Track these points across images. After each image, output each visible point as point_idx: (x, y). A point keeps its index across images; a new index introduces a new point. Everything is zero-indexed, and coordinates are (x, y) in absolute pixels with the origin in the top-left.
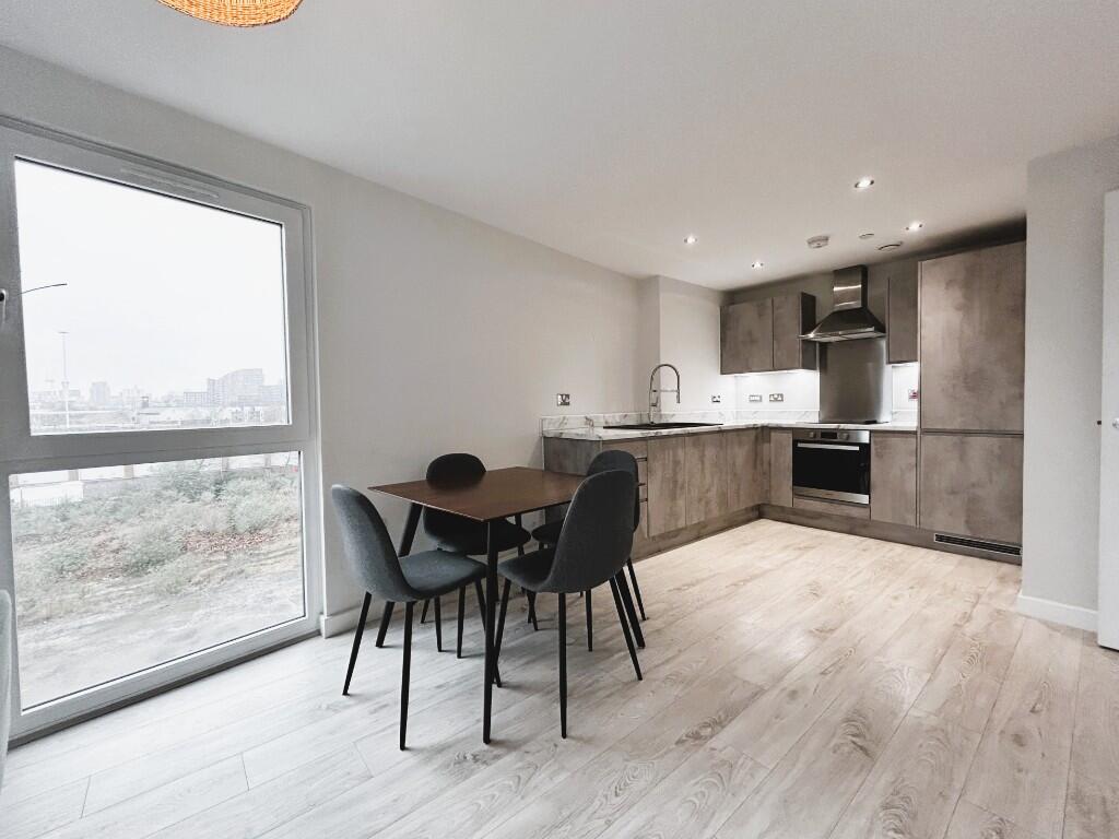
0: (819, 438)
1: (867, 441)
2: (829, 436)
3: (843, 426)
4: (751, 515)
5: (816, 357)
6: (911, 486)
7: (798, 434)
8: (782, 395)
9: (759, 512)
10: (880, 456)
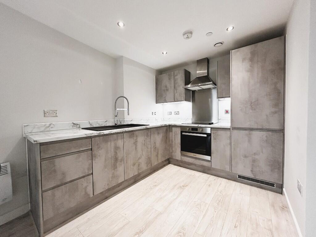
0: (191, 131)
1: (210, 133)
2: (194, 130)
3: (200, 125)
4: (165, 163)
5: (191, 96)
6: (228, 153)
7: (183, 129)
8: (179, 112)
9: (169, 161)
10: (215, 139)
